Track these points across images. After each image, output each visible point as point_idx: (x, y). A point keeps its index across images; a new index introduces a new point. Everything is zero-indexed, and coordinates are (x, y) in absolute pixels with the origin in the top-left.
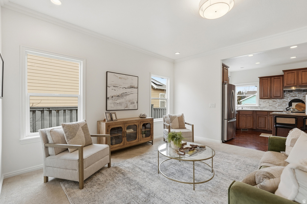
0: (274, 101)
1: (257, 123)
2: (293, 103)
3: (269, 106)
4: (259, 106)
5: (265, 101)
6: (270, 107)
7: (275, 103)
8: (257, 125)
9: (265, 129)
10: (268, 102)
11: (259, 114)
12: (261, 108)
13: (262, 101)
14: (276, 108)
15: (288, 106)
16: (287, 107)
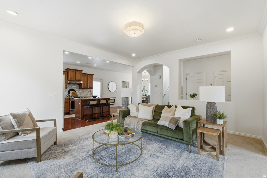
15: (68, 94)
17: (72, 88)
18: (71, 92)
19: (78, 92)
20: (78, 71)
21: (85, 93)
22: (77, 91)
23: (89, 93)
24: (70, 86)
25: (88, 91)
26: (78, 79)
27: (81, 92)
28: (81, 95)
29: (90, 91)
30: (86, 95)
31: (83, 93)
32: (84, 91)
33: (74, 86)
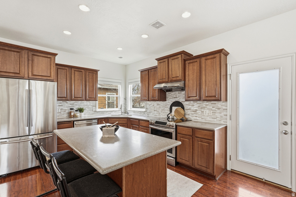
2: (173, 108)
3: (154, 111)
4: (146, 111)
7: (158, 107)
10: (153, 105)
12: (148, 113)
13: (149, 104)
15: (169, 112)
17: (177, 100)
19: (190, 109)
20: (172, 58)
21: (206, 112)
22: (189, 107)
23: (222, 114)
25: (219, 109)
26: (175, 76)
27: (197, 110)
28: (196, 116)
29: (224, 108)
30: (212, 118)
31: (203, 112)
32: (205, 109)
33: (181, 96)
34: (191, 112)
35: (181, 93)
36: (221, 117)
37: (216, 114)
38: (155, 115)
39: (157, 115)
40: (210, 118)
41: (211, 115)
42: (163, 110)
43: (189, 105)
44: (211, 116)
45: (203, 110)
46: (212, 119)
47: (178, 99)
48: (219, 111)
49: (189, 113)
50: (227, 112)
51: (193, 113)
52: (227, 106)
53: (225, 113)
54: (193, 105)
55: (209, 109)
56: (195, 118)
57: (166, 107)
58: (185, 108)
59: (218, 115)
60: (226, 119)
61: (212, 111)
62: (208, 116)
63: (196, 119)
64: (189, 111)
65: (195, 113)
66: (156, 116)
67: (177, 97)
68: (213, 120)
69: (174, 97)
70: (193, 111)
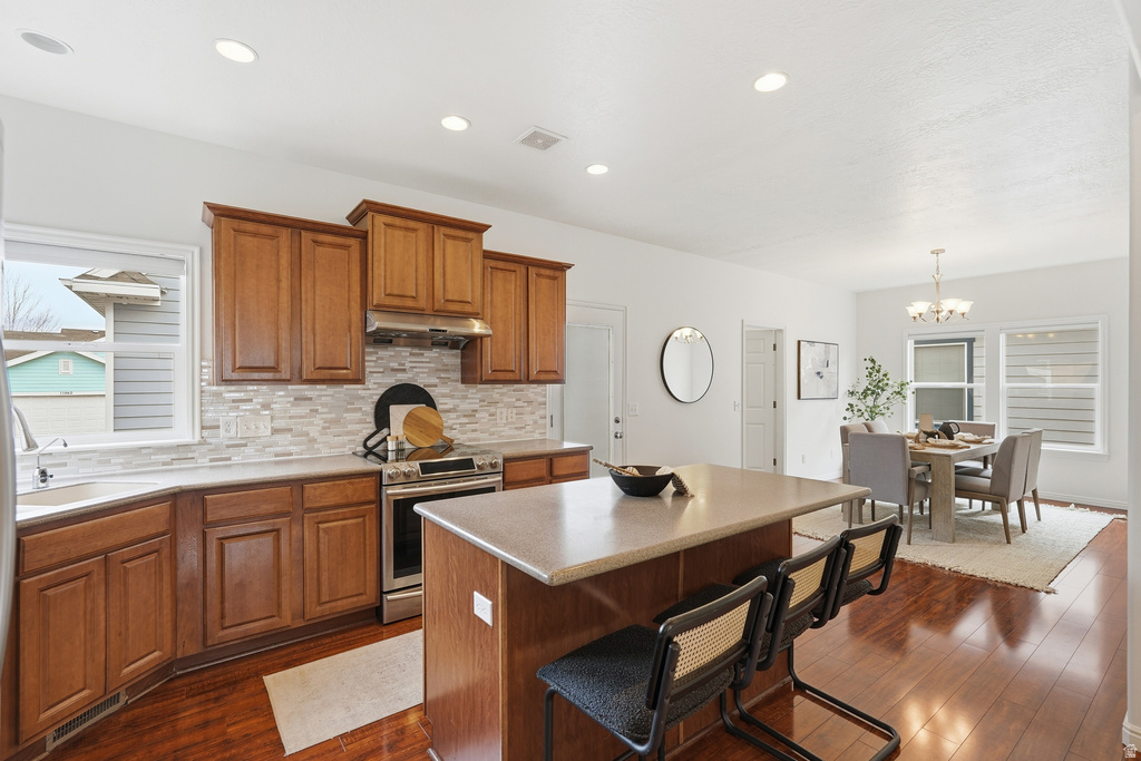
0: (299, 399)
1: (213, 599)
2: (393, 409)
3: (275, 431)
4: (203, 442)
5: (241, 395)
6: (278, 437)
7: (303, 409)
8: (213, 614)
9: (277, 623)
10: (266, 406)
11: (226, 513)
12: (217, 449)
13: (225, 401)
14: (313, 441)
15: (371, 428)
16: (366, 433)
17: (403, 378)
18: (398, 413)
19: (453, 410)
21: (503, 413)
23: (536, 417)
24: (395, 365)
25: (530, 402)
26: (455, 298)
27: (476, 411)
28: (473, 431)
29: (541, 399)
30: (516, 428)
31: (493, 415)
32: (499, 405)
33: (421, 365)
34: (458, 418)
35: (423, 354)
36: (535, 422)
37: (525, 417)
38: (276, 455)
39: (293, 449)
40: (510, 429)
41: (514, 420)
42: (336, 421)
43: (452, 397)
44: (513, 423)
45: (492, 410)
46: (516, 432)
47: (410, 375)
48: (529, 409)
49: (450, 422)
50: (545, 408)
51: (465, 420)
52: (545, 396)
53: (542, 412)
54: (465, 397)
55: (510, 406)
56: (474, 435)
57: (347, 411)
58: (439, 407)
59: (529, 419)
60: (545, 426)
61: (515, 411)
62: (505, 425)
63: (474, 440)
64: (453, 415)
65: (472, 419)
66: (291, 454)
67: (405, 370)
68: (519, 432)
69: (393, 370)
70: (465, 416)
